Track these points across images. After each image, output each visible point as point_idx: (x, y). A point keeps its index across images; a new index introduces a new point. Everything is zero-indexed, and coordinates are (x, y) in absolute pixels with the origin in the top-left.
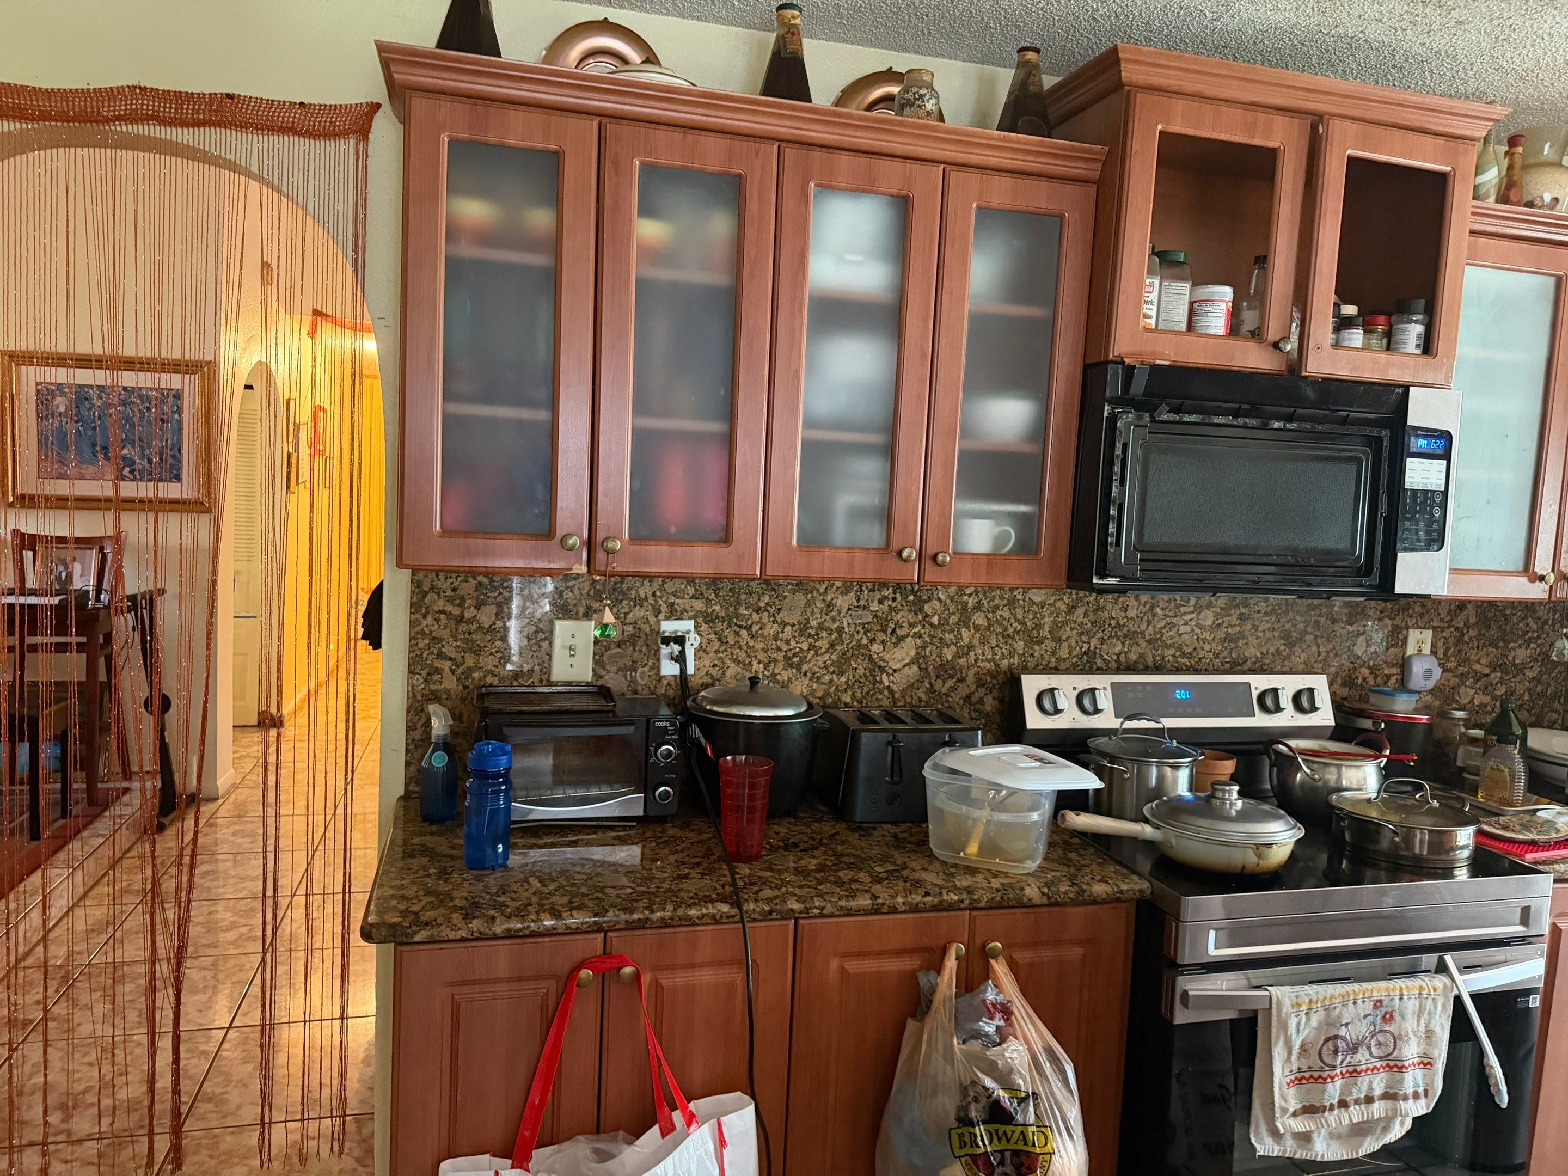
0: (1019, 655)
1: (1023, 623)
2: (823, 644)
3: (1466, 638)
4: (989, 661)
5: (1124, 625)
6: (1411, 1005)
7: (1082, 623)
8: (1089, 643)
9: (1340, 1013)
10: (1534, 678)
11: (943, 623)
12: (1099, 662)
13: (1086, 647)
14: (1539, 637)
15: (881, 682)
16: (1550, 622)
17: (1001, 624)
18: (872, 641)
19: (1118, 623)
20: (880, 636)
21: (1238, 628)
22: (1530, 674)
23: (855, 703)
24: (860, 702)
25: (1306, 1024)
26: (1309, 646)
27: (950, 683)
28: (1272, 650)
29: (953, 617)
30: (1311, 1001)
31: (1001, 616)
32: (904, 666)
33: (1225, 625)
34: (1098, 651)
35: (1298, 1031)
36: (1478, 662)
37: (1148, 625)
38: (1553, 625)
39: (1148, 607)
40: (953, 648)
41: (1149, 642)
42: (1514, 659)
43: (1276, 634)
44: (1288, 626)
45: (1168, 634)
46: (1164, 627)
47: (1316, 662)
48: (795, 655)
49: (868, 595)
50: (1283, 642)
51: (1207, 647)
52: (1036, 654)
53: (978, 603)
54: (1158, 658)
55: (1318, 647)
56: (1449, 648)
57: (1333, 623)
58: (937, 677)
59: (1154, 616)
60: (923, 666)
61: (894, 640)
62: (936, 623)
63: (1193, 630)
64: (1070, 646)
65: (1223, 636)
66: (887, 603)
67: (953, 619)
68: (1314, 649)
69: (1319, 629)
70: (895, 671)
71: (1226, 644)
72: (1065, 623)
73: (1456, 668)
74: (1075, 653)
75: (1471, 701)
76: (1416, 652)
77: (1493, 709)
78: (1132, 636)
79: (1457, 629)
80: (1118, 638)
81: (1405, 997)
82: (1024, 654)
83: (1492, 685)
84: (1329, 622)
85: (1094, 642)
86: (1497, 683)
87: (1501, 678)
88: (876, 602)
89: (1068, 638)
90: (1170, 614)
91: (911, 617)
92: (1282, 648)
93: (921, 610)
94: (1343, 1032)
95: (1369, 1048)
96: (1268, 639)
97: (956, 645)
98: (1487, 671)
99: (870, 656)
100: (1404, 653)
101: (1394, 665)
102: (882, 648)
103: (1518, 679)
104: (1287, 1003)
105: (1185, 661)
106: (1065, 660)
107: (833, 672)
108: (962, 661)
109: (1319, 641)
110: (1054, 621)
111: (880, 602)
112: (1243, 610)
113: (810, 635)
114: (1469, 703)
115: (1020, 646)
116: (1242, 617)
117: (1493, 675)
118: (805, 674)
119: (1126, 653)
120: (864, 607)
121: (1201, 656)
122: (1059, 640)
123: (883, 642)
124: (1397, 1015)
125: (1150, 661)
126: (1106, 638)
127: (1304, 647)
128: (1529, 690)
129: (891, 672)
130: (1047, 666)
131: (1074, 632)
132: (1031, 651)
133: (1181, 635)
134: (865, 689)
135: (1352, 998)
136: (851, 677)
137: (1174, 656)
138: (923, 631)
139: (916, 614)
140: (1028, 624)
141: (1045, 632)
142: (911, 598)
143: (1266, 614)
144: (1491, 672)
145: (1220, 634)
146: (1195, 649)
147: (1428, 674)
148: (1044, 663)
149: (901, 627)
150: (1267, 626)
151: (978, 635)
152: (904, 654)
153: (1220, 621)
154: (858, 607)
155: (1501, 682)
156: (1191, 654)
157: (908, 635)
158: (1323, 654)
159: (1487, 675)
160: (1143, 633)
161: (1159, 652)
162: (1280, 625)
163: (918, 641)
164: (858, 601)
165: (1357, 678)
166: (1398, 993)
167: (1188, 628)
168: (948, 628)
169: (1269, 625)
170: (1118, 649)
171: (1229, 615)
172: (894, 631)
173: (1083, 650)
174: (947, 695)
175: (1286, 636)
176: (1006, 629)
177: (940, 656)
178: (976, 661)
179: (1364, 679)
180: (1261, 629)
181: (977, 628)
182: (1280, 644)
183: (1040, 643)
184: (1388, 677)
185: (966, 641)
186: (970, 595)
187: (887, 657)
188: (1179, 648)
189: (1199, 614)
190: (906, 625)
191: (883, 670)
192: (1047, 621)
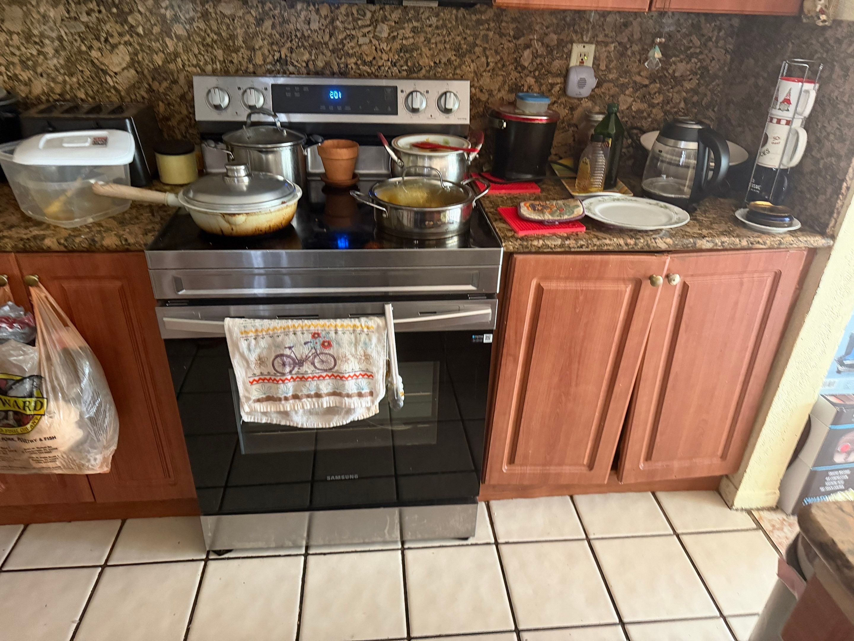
0: (219, 61)
1: (219, 34)
2: (49, 50)
3: (629, 53)
4: (195, 67)
5: (309, 37)
6: (346, 338)
7: (271, 34)
8: (280, 52)
9: (283, 339)
10: (692, 89)
11: (148, 33)
12: (291, 68)
13: (277, 56)
14: (701, 53)
15: (107, 82)
16: (714, 39)
17: (199, 35)
18: (90, 48)
19: (303, 34)
20: (96, 44)
21: (412, 41)
22: (688, 85)
23: (90, 99)
24: (93, 98)
25: (255, 345)
26: (478, 57)
27: (165, 84)
28: (444, 60)
29: (155, 28)
30: (257, 331)
31: (198, 27)
32: (123, 70)
33: (400, 37)
34: (289, 59)
35: (249, 350)
36: (639, 74)
37: (331, 37)
38: (717, 42)
39: (328, 20)
40: (161, 54)
41: (333, 51)
42: (674, 72)
43: (448, 46)
44: (458, 39)
45: (349, 45)
46: (345, 38)
47: (485, 71)
48: (28, 59)
49: (76, 8)
50: (454, 53)
51: (385, 57)
52: (235, 61)
53: (175, 15)
54: (342, 66)
55: (487, 58)
56: (611, 61)
57: (501, 37)
58: (154, 79)
59: (335, 28)
60: (139, 69)
61: (108, 47)
62: (142, 33)
63: (371, 41)
64: (263, 55)
65: (399, 47)
66: (95, 15)
67: (156, 30)
68: (483, 59)
69: (487, 42)
70: (116, 73)
71: (402, 54)
72: (256, 34)
73: (617, 79)
74: (268, 60)
75: (629, 108)
76: (578, 64)
77: (649, 115)
78: (316, 46)
79: (620, 44)
80: (305, 48)
81: (340, 333)
82: (224, 61)
83: (650, 94)
84: (497, 36)
85: (284, 51)
86: (655, 93)
87: (660, 89)
88: (84, 14)
89: (260, 48)
90: (350, 27)
91: (118, 27)
92: (453, 58)
93: (126, 21)
94: (287, 352)
95: (313, 364)
96: (440, 50)
97: (164, 53)
98: (646, 82)
99: (92, 62)
100: (569, 65)
101: (558, 75)
102: (100, 54)
103: (676, 90)
104: (236, 332)
105: (366, 68)
106: (260, 66)
107: (65, 74)
108: (172, 66)
109: (488, 53)
110: (246, 33)
111: (88, 14)
112: (415, 24)
113: (36, 43)
114: (627, 109)
115: (219, 53)
116: (414, 30)
117: (652, 86)
118: (42, 75)
119: (313, 61)
120: (75, 19)
121: (380, 64)
122: (254, 49)
123: (100, 49)
124: (334, 344)
125: (336, 69)
126: (294, 47)
127: (474, 57)
128: (685, 100)
129: (112, 74)
130: (246, 71)
131: (265, 42)
132: (230, 59)
133: (360, 46)
134: (95, 88)
135: (291, 330)
136: (80, 78)
137: (356, 64)
138: (131, 40)
139: (122, 25)
140: (223, 34)
141: (240, 41)
142: (115, 10)
143: (437, 28)
144: (651, 83)
145: (396, 45)
146: (374, 58)
147: (582, 83)
148: (243, 68)
149: (112, 36)
150: (439, 39)
151: (180, 44)
152: (120, 60)
153: (395, 34)
154: (70, 18)
155: (660, 92)
156: (371, 62)
157: (120, 43)
158: (492, 65)
159: (646, 86)
160: (326, 44)
161: (343, 60)
162: (450, 38)
163: (130, 48)
164: (68, 12)
165: (523, 85)
166: (333, 329)
167: (367, 40)
168: (153, 37)
169: (441, 38)
170: (306, 57)
171: (404, 28)
172: (106, 40)
173: (276, 58)
174: (165, 94)
175: (457, 49)
176: (204, 39)
177: (152, 62)
178: (183, 66)
179: (529, 87)
180: (433, 41)
181: (178, 38)
182: (451, 55)
183: (236, 51)
184: (553, 85)
185: (171, 48)
186: (166, 9)
187: (106, 62)
188: (360, 57)
189: (375, 27)
190: (115, 34)
191: (105, 72)
192: (240, 32)
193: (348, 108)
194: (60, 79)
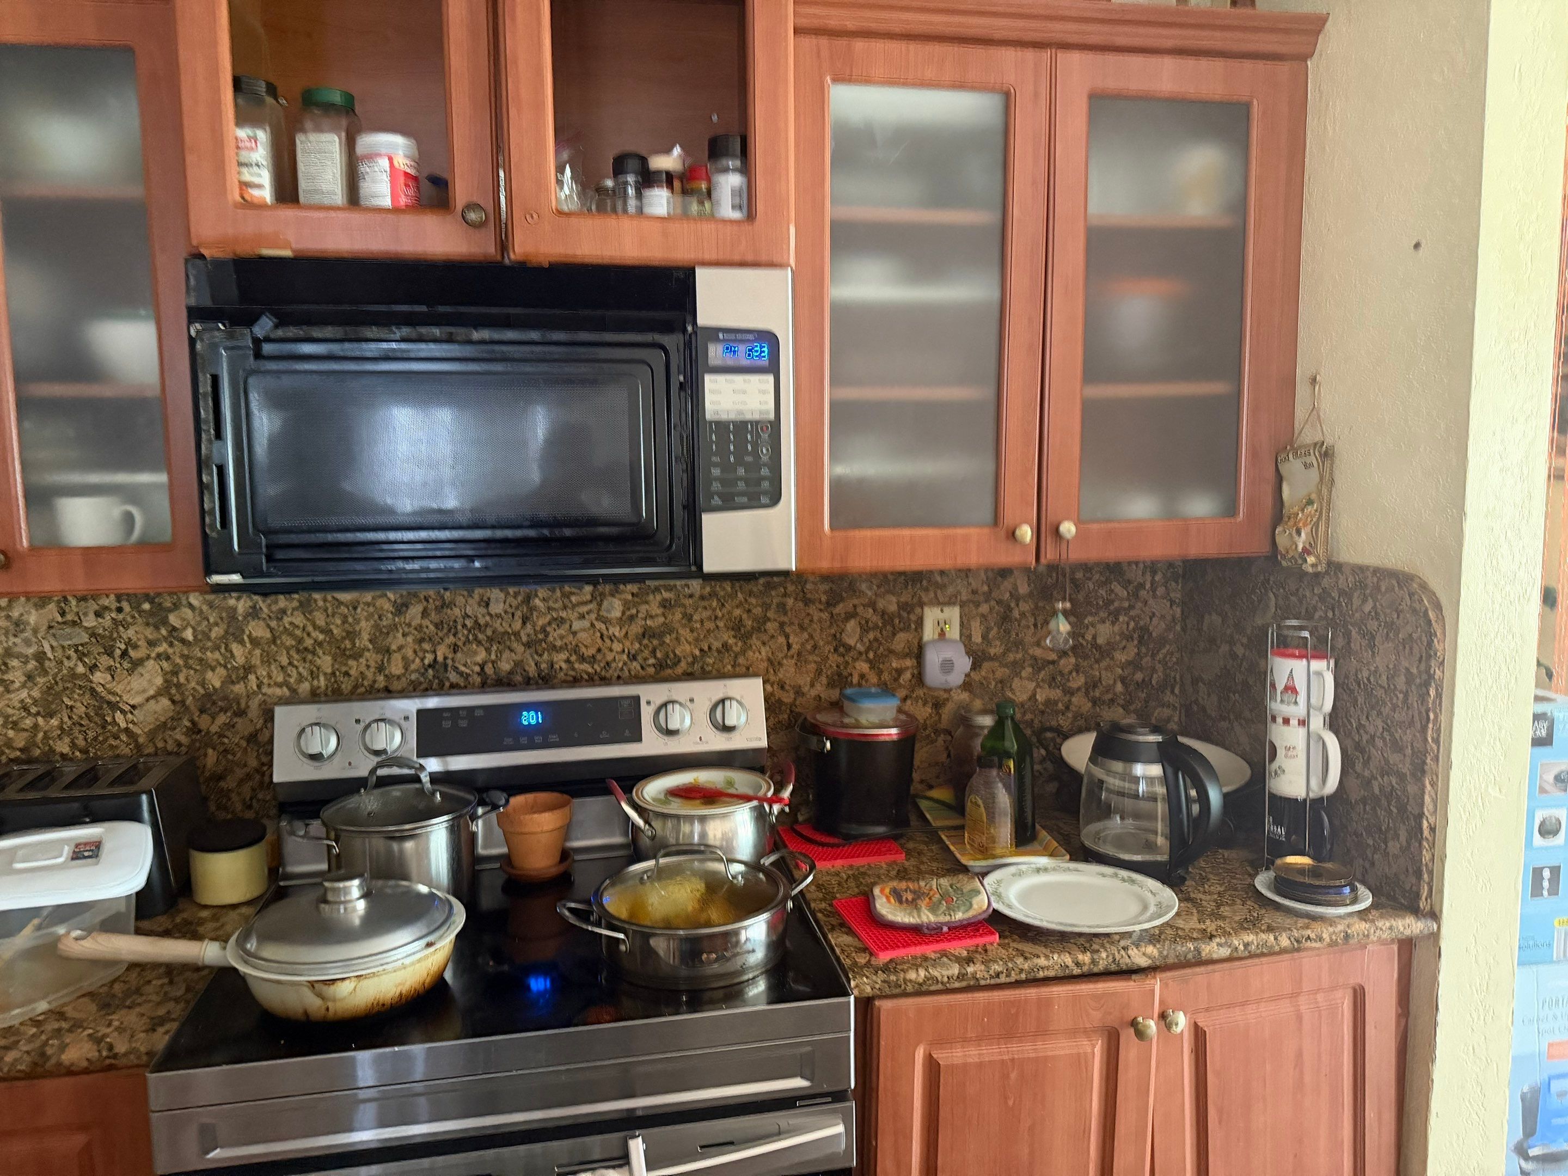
0: (325, 674)
1: (327, 631)
3: (1016, 614)
4: (280, 685)
5: (487, 625)
7: (421, 626)
8: (434, 652)
10: (1129, 663)
11: (202, 637)
12: (453, 677)
13: (429, 658)
14: (1131, 607)
15: (114, 723)
16: (1148, 586)
17: (291, 635)
18: (93, 668)
19: (476, 622)
20: (105, 661)
21: (662, 619)
22: (1121, 657)
23: (78, 754)
24: (85, 751)
26: (773, 637)
27: (222, 719)
28: (717, 644)
29: (216, 629)
31: (291, 623)
32: (148, 700)
33: (640, 615)
34: (449, 662)
36: (1038, 644)
37: (524, 623)
38: (1154, 589)
39: (520, 598)
40: (221, 671)
41: (528, 645)
42: (1094, 637)
43: (721, 624)
44: (737, 612)
45: (555, 635)
46: (549, 623)
47: (786, 656)
49: (77, 606)
50: (733, 633)
51: (617, 647)
52: (352, 672)
53: (254, 607)
54: (543, 666)
55: (787, 637)
56: (988, 629)
57: (806, 605)
58: (202, 711)
59: (532, 609)
60: (178, 698)
61: (126, 665)
62: (190, 638)
63: (593, 625)
64: (404, 658)
65: (640, 631)
66: (110, 615)
67: (216, 632)
68: (782, 640)
69: (785, 614)
70: (133, 707)
71: (645, 641)
72: (395, 627)
73: (1004, 654)
74: (413, 667)
75: (1033, 697)
76: (936, 636)
77: (1067, 708)
78: (499, 639)
79: (999, 602)
80: (479, 643)
82: (333, 674)
83: (1061, 674)
84: (801, 604)
85: (441, 651)
86: (1070, 673)
87: (1077, 665)
88: (91, 615)
89: (400, 648)
90: (556, 606)
91: (150, 633)
92: (731, 641)
93: (165, 622)
96: (708, 631)
97: (225, 667)
98: (1053, 656)
99: (93, 690)
100: (921, 639)
101: (906, 656)
102: (109, 677)
103: (1104, 664)
105: (586, 667)
106: (399, 678)
107: (38, 713)
108: (239, 688)
109: (787, 630)
110: (376, 626)
111: (98, 614)
112: (666, 595)
114: (1030, 699)
115: (326, 662)
116: (665, 604)
117: (1062, 662)
119: (493, 662)
120: (74, 623)
121: (610, 657)
122: (388, 651)
123: (109, 669)
125: (532, 670)
126: (460, 643)
127: (765, 638)
128: (1123, 680)
129: (127, 708)
130: (372, 687)
131: (410, 639)
132: (344, 669)
133: (575, 634)
134: (91, 734)
136: (66, 719)
137: (568, 661)
138: (170, 651)
139: (157, 628)
140: (335, 632)
141: (364, 640)
142: (146, 606)
143: (702, 598)
144: (1060, 657)
145: (636, 628)
146: (599, 650)
147: (947, 666)
148: (366, 683)
149: (135, 647)
150: (705, 614)
151: (258, 652)
152: (145, 684)
153: (634, 611)
154: (64, 623)
155: (1077, 669)
156: (593, 657)
157: (148, 657)
158: (795, 647)
159: (1053, 662)
160: (517, 634)
161: (546, 656)
162: (725, 611)
163: (165, 665)
164: (63, 614)
165: (851, 675)
167: (586, 624)
168: (209, 644)
169: (709, 613)
170: (481, 656)
171: (647, 602)
172: (124, 654)
173: (426, 662)
174: (221, 735)
175: (737, 627)
176: (300, 641)
177: (203, 683)
178: (259, 687)
179: (862, 676)
180: (696, 617)
181: (255, 642)
182: (727, 637)
183: (357, 656)
184: (899, 672)
185: (240, 660)
187: (118, 690)
188: (576, 650)
189: (600, 605)
190: (142, 643)
191: (114, 706)
192: (365, 627)
193: (554, 738)
194: (28, 722)
